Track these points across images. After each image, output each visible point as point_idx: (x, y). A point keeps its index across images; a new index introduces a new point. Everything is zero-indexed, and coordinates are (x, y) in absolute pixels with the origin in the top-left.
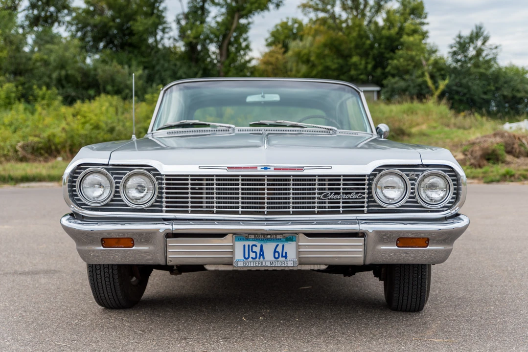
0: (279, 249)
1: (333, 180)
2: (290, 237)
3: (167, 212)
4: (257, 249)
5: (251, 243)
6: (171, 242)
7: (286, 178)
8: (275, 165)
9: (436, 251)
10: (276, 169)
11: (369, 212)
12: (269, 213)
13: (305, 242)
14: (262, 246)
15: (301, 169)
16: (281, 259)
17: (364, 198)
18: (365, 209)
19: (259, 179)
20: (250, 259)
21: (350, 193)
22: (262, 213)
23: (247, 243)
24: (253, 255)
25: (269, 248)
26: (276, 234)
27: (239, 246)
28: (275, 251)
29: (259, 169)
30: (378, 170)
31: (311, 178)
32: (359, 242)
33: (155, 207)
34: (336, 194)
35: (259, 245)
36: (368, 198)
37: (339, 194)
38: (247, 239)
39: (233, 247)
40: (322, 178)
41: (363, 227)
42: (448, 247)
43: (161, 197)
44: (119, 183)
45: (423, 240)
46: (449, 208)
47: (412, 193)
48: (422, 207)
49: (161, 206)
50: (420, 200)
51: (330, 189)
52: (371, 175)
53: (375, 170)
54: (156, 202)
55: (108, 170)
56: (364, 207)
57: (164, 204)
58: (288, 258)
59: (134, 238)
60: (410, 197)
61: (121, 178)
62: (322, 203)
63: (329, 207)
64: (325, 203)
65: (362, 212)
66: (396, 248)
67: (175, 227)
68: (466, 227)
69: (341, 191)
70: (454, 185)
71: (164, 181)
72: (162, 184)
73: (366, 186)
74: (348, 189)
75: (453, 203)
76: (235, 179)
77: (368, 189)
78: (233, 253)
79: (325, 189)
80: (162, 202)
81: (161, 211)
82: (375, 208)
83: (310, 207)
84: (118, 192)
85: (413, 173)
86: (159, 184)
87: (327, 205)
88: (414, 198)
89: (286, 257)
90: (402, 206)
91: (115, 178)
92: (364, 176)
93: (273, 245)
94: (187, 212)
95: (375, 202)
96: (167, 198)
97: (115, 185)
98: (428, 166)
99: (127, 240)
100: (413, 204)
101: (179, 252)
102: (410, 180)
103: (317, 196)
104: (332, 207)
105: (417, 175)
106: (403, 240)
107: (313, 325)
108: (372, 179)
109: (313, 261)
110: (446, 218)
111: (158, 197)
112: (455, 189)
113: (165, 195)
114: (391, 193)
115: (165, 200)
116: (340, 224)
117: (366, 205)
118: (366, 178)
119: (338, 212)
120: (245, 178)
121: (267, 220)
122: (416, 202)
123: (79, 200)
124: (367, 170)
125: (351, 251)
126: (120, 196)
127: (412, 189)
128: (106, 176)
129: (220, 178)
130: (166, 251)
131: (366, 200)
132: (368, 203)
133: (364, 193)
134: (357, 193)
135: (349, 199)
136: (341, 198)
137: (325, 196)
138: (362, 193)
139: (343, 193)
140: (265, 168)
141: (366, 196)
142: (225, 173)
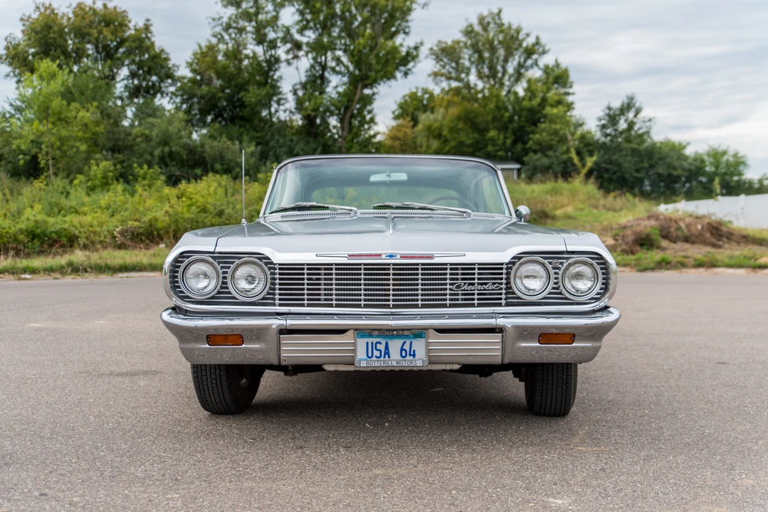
0: (407, 347)
1: (468, 268)
2: (419, 333)
3: (280, 305)
4: (382, 347)
5: (375, 340)
6: (286, 339)
7: (414, 267)
8: (402, 252)
9: (583, 348)
10: (402, 257)
11: (507, 305)
12: (395, 306)
13: (435, 338)
14: (387, 343)
15: (431, 257)
16: (408, 358)
17: (501, 289)
18: (503, 302)
19: (384, 268)
20: (374, 358)
21: (486, 284)
22: (387, 307)
23: (370, 340)
24: (377, 353)
25: (395, 345)
26: (403, 330)
27: (362, 343)
28: (402, 349)
29: (383, 256)
30: (517, 258)
31: (442, 267)
32: (496, 338)
33: (268, 299)
34: (470, 284)
35: (384, 342)
36: (506, 289)
37: (473, 284)
38: (370, 336)
39: (354, 344)
40: (455, 267)
41: (501, 322)
42: (597, 344)
43: (274, 289)
44: (227, 273)
45: (568, 336)
46: (597, 300)
47: (555, 283)
48: (566, 298)
49: (274, 299)
50: (564, 291)
51: (463, 279)
52: (510, 263)
53: (514, 258)
54: (268, 294)
55: (214, 258)
56: (501, 299)
57: (277, 297)
58: (417, 357)
59: (244, 334)
60: (553, 288)
61: (229, 268)
62: (455, 295)
63: (462, 299)
64: (458, 295)
65: (500, 305)
66: (538, 344)
67: (290, 322)
68: (616, 321)
69: (476, 281)
70: (603, 274)
71: (277, 271)
72: (274, 274)
73: (504, 276)
74: (484, 279)
75: (602, 295)
76: (356, 267)
77: (506, 279)
78: (354, 351)
79: (457, 279)
80: (274, 294)
81: (274, 305)
82: (514, 299)
83: (441, 300)
84: (226, 283)
85: (556, 261)
86: (272, 274)
87: (460, 297)
88: (557, 288)
89: (414, 355)
90: (545, 298)
91: (222, 268)
92: (502, 264)
93: (400, 342)
94: (303, 305)
95: (513, 293)
96: (280, 289)
97: (221, 276)
98: (573, 253)
99: (236, 337)
100: (557, 295)
101: (294, 350)
102: (554, 268)
103: (448, 286)
104: (466, 300)
105: (562, 263)
106: (546, 336)
107: (445, 432)
108: (511, 268)
109: (445, 359)
110: (594, 312)
111: (270, 289)
112: (604, 279)
113: (277, 286)
114: (533, 283)
115: (277, 292)
116: (475, 318)
117: (503, 296)
118: (505, 266)
119: (473, 305)
120: (370, 268)
121: (392, 314)
122: (561, 293)
123: (182, 292)
124: (505, 257)
125: (487, 349)
126: (227, 288)
127: (556, 278)
128: (212, 264)
129: (340, 267)
130: (279, 350)
131: (504, 291)
132: (506, 294)
133: (501, 284)
134: (494, 284)
135: (485, 290)
136: (476, 289)
137: (458, 287)
138: (499, 283)
139: (478, 284)
140: (391, 256)
141: (504, 286)
142: (345, 261)
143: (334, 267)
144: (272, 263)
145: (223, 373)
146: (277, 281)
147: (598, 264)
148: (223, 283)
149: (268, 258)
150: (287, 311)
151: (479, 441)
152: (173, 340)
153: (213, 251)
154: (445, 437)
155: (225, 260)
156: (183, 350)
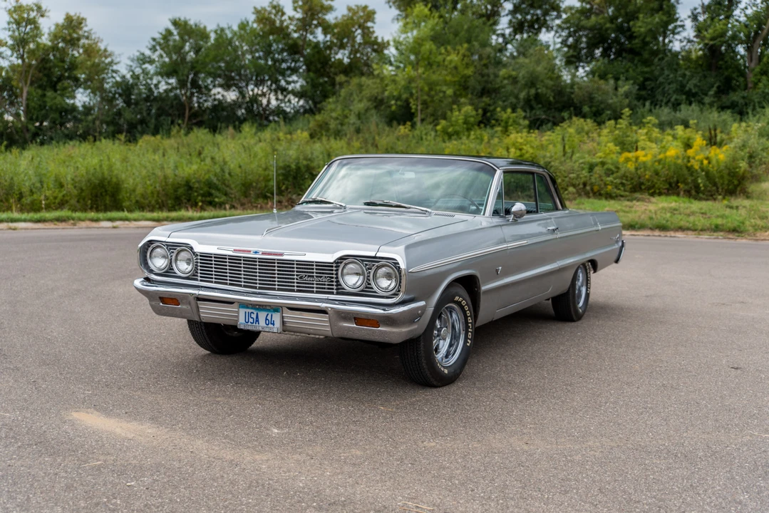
0: (269, 318)
1: (308, 264)
2: (276, 308)
3: (201, 281)
4: (254, 316)
5: (250, 311)
6: (202, 305)
7: (272, 261)
8: (263, 250)
9: (385, 331)
10: (263, 254)
11: (338, 294)
12: (260, 288)
13: (288, 314)
14: (257, 314)
15: (281, 255)
16: (270, 325)
17: (333, 281)
18: (335, 291)
19: (254, 260)
20: (249, 323)
21: (321, 277)
22: (255, 288)
23: (248, 310)
24: (251, 320)
25: (262, 315)
26: (266, 306)
27: (242, 312)
28: (266, 319)
29: (252, 252)
30: (342, 258)
31: (291, 262)
32: (324, 318)
33: (192, 277)
34: (309, 276)
35: (255, 313)
36: (336, 282)
37: (313, 276)
38: (247, 307)
39: (238, 312)
40: (300, 263)
41: (324, 305)
44: (173, 256)
45: (374, 321)
46: (397, 295)
47: (368, 280)
48: (376, 292)
50: (374, 287)
51: (305, 272)
52: (337, 262)
53: (338, 259)
54: (194, 272)
55: (166, 246)
56: (333, 289)
57: (199, 275)
58: (275, 326)
59: (178, 298)
60: (368, 284)
61: (174, 253)
62: (300, 283)
63: (304, 287)
64: (302, 283)
65: (333, 293)
66: (355, 325)
67: (201, 292)
69: (315, 274)
70: (400, 276)
71: (199, 257)
72: (197, 259)
73: (333, 272)
74: (320, 273)
75: (400, 292)
76: (239, 258)
77: (335, 274)
78: (238, 317)
79: (302, 272)
80: (197, 273)
81: (197, 280)
82: (341, 290)
83: (291, 286)
84: (172, 263)
85: (369, 263)
87: (303, 285)
88: (370, 284)
89: (273, 324)
91: (170, 252)
92: (330, 263)
93: (265, 314)
94: (212, 282)
95: (340, 285)
96: (200, 270)
97: (170, 258)
98: (381, 258)
99: (175, 300)
100: (367, 290)
101: (206, 312)
102: (369, 269)
103: (295, 277)
104: (307, 287)
105: (373, 265)
106: (359, 319)
108: (339, 266)
109: (295, 329)
110: (395, 304)
111: (195, 269)
113: (199, 268)
117: (334, 287)
118: (334, 265)
119: (312, 292)
120: (247, 260)
121: (259, 294)
122: (371, 288)
123: (149, 267)
124: (330, 258)
125: (321, 326)
126: (173, 266)
127: (368, 276)
128: (165, 250)
129: (231, 257)
130: (199, 311)
131: (334, 283)
132: (336, 286)
133: (333, 278)
134: (327, 277)
135: (321, 281)
136: (315, 280)
137: (301, 278)
138: (331, 277)
139: (316, 276)
140: (256, 252)
141: (335, 280)
142: (231, 253)
144: (195, 252)
145: (203, 328)
146: (199, 264)
147: (397, 268)
149: (192, 248)
150: (204, 285)
152: (146, 300)
153: (167, 241)
155: (174, 249)
156: (152, 306)
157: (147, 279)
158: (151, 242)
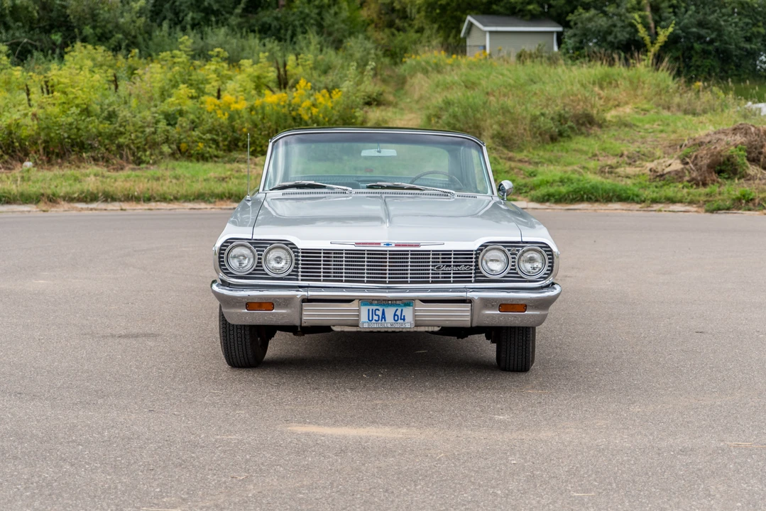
0: (398, 313)
1: (446, 254)
2: (408, 303)
3: (302, 280)
4: (380, 313)
5: (375, 308)
6: (306, 306)
7: (405, 253)
8: (396, 242)
9: (532, 315)
10: (396, 245)
11: (476, 281)
12: (390, 282)
13: (421, 307)
14: (383, 310)
15: (418, 245)
16: (400, 321)
17: (471, 270)
18: (473, 279)
19: (383, 253)
20: (374, 321)
21: (459, 266)
22: (385, 282)
23: (371, 308)
24: (375, 318)
25: (390, 312)
26: (396, 300)
27: (364, 311)
28: (395, 315)
29: (382, 245)
30: (484, 246)
31: (427, 253)
32: (467, 307)
33: (293, 276)
34: (447, 266)
35: (381, 309)
36: (475, 270)
37: (450, 266)
38: (371, 304)
39: (359, 311)
40: (436, 253)
41: (470, 295)
42: (543, 313)
43: (298, 268)
44: (261, 255)
45: (521, 306)
46: (545, 278)
47: (513, 266)
48: (521, 277)
49: (297, 276)
50: (519, 272)
51: (443, 262)
52: (478, 250)
53: (482, 246)
54: (293, 271)
55: (251, 243)
56: (471, 277)
57: (300, 274)
58: (406, 321)
59: (274, 302)
60: (511, 269)
61: (263, 251)
62: (436, 274)
63: (442, 278)
64: (439, 274)
65: (470, 282)
66: (499, 312)
67: (310, 293)
68: (558, 295)
69: (452, 263)
70: (549, 259)
71: (300, 254)
72: (298, 256)
73: (474, 260)
74: (458, 262)
75: (549, 274)
76: (361, 253)
77: (475, 262)
78: (358, 316)
79: (439, 262)
80: (298, 272)
81: (297, 280)
82: (481, 278)
83: (426, 278)
84: (261, 263)
85: (513, 248)
86: (296, 256)
87: (440, 276)
88: (515, 270)
89: (404, 320)
90: (504, 277)
91: (257, 251)
92: (472, 251)
93: (394, 309)
94: (319, 281)
95: (481, 273)
96: (302, 268)
97: (257, 257)
98: (527, 242)
99: (269, 304)
100: (513, 275)
101: (312, 315)
102: (511, 254)
103: (431, 268)
104: (445, 278)
105: (518, 250)
106: (505, 306)
107: (427, 381)
108: (479, 254)
109: (427, 323)
110: (542, 288)
111: (295, 268)
112: (550, 263)
113: (300, 266)
114: (495, 265)
115: (300, 270)
116: (451, 292)
117: (473, 275)
118: (474, 253)
119: (449, 282)
120: (371, 253)
121: (388, 288)
122: (517, 273)
123: (227, 269)
124: (474, 246)
125: (460, 316)
126: (261, 266)
127: (513, 262)
128: (250, 248)
129: (349, 252)
130: (301, 314)
131: (473, 271)
132: (475, 273)
133: (472, 266)
134: (465, 266)
135: (459, 270)
136: (452, 270)
137: (438, 268)
138: (470, 265)
139: (454, 266)
140: (388, 245)
141: (473, 268)
142: (353, 247)
143: (344, 252)
144: (296, 248)
146: (300, 262)
147: (546, 251)
148: (258, 263)
149: (293, 244)
150: (307, 285)
151: (453, 387)
153: (251, 238)
154: (427, 384)
155: (259, 245)
157: (224, 284)
158: (229, 242)
